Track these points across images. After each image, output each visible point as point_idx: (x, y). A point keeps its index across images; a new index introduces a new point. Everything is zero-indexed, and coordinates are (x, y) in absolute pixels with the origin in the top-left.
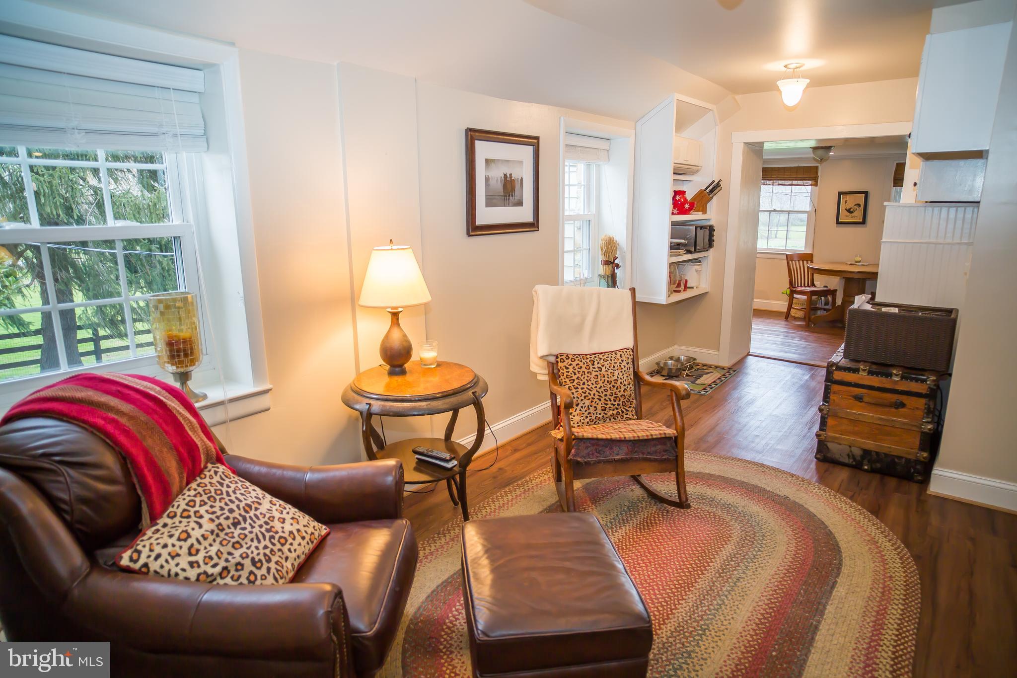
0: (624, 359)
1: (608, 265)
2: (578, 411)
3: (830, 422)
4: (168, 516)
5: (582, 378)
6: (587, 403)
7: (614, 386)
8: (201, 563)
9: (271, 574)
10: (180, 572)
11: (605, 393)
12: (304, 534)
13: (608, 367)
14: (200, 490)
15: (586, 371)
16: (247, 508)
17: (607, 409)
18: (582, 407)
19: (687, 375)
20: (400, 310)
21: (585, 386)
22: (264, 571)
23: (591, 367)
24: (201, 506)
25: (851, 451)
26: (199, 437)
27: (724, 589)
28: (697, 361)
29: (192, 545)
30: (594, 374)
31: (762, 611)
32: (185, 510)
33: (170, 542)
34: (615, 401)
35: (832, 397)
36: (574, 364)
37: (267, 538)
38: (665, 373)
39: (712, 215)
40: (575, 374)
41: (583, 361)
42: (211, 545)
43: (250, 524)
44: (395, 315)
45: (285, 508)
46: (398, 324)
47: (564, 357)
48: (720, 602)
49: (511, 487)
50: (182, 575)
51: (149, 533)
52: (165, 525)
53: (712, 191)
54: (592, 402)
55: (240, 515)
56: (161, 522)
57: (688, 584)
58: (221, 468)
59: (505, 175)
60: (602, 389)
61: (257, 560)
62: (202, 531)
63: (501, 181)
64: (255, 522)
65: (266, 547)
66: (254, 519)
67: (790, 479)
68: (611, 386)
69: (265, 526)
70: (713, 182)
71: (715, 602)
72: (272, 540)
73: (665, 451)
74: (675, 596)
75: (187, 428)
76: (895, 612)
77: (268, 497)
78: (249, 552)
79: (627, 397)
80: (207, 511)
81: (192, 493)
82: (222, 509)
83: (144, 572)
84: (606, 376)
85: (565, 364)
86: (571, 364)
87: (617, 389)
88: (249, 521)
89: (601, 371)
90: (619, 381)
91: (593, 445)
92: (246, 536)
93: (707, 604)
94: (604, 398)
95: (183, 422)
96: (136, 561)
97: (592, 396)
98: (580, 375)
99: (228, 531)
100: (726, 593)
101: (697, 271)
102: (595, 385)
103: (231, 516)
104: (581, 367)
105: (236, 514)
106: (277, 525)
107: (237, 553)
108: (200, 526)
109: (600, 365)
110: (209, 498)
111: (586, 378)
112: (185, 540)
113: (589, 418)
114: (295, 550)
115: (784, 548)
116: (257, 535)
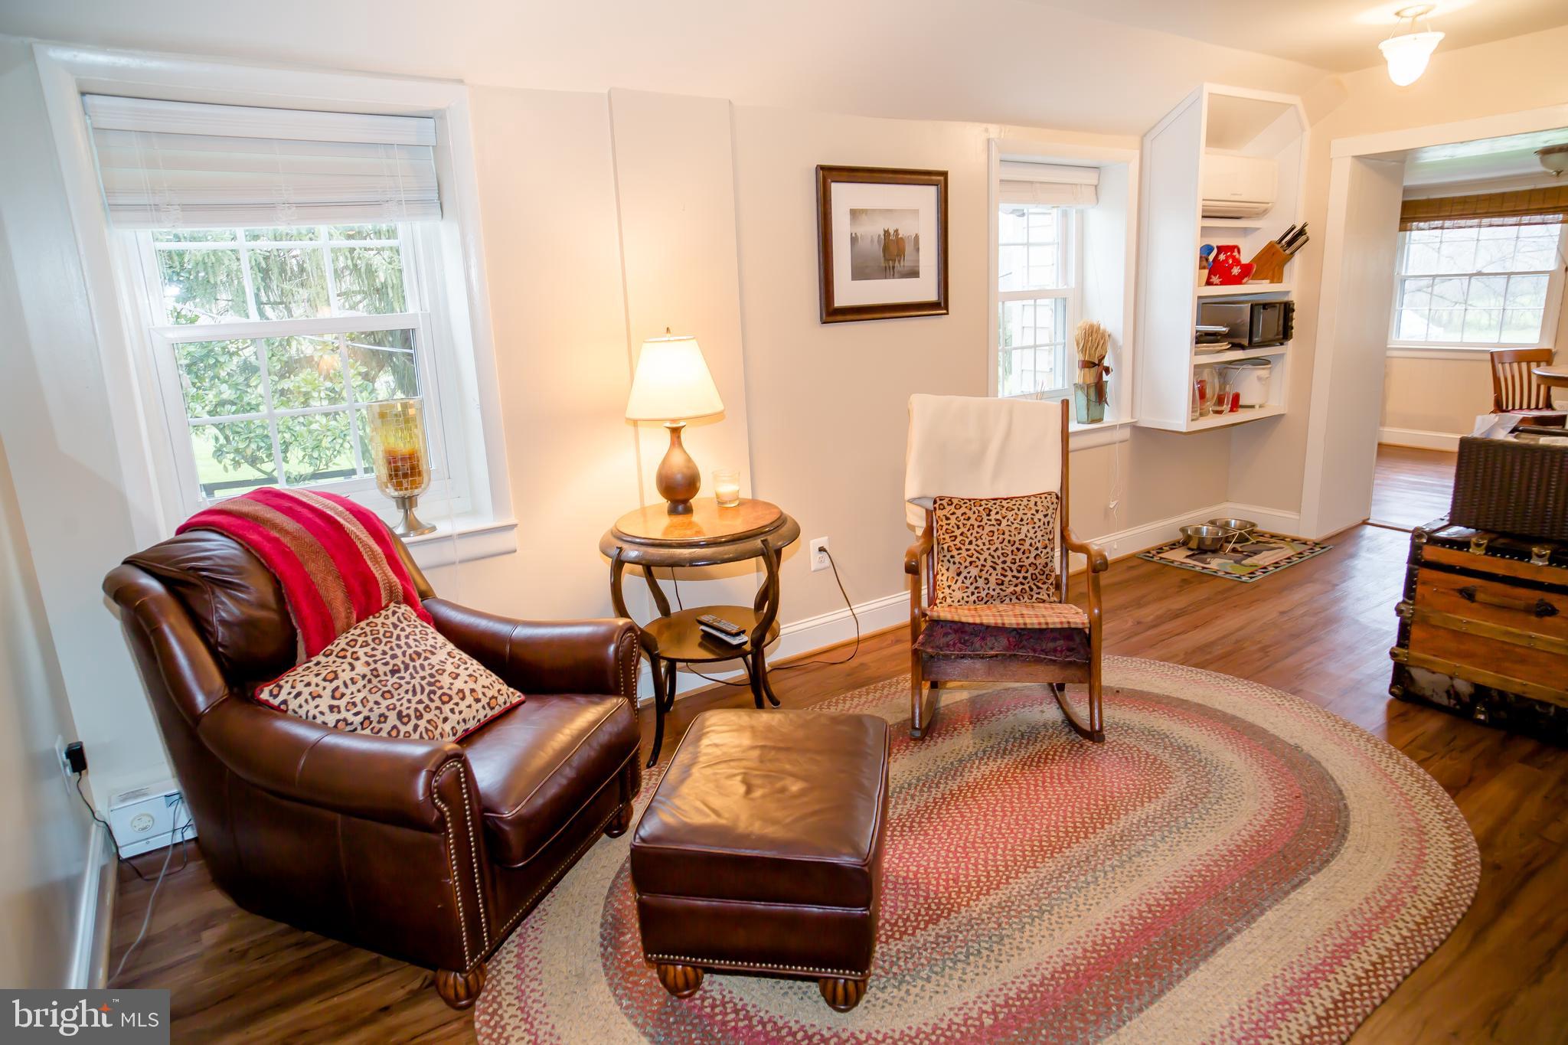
0: (1040, 508)
1: (1089, 367)
2: (959, 583)
3: (1416, 633)
4: (324, 655)
5: (969, 534)
6: (974, 572)
7: (1018, 549)
8: (343, 709)
9: (418, 733)
10: (318, 715)
11: (1002, 559)
12: (481, 696)
13: (1012, 519)
14: (368, 629)
15: (976, 524)
16: (414, 656)
17: (1006, 583)
18: (966, 578)
19: (1234, 550)
20: (682, 424)
21: (972, 547)
22: (410, 727)
23: (985, 518)
24: (361, 647)
25: (1453, 686)
26: (382, 569)
27: (1108, 863)
28: (1258, 529)
29: (337, 688)
30: (988, 529)
31: (1152, 902)
32: (343, 650)
33: (314, 680)
34: (1019, 572)
35: (1420, 589)
36: (959, 513)
37: (427, 691)
38: (1193, 544)
39: (1292, 284)
40: (958, 528)
41: (974, 509)
42: (359, 691)
43: (411, 674)
44: (676, 431)
45: (466, 663)
46: (680, 444)
47: (944, 502)
48: (1090, 879)
49: (864, 689)
50: (319, 720)
51: (300, 669)
52: (318, 663)
53: (1290, 243)
54: (981, 571)
55: (403, 662)
56: (315, 660)
57: (1055, 848)
58: (404, 608)
59: (887, 233)
60: (999, 553)
61: (404, 714)
62: (353, 674)
63: (879, 241)
64: (417, 672)
65: (420, 702)
66: (419, 669)
67: (1322, 720)
68: (1014, 548)
69: (429, 679)
70: (1292, 229)
71: (1082, 878)
72: (432, 696)
73: (1070, 650)
74: (1024, 860)
75: (366, 557)
76: (1387, 938)
77: (450, 646)
78: (398, 704)
79: (1040, 567)
80: (366, 653)
81: (358, 631)
82: (384, 653)
83: (281, 711)
84: (1007, 533)
85: (945, 512)
86: (953, 514)
87: (1024, 553)
88: (411, 670)
89: (999, 525)
90: (1028, 541)
91: (956, 631)
92: (401, 686)
93: (1068, 878)
94: (1002, 565)
95: (362, 549)
96: (275, 697)
97: (982, 562)
98: (965, 530)
99: (383, 678)
100: (1108, 869)
101: (1259, 379)
102: (988, 546)
103: (392, 662)
104: (969, 518)
105: (398, 661)
106: (445, 680)
107: (384, 703)
108: (353, 668)
109: (999, 517)
110: (374, 640)
111: (975, 534)
112: (331, 681)
113: (976, 595)
114: (460, 712)
115: (1245, 821)
116: (414, 686)
